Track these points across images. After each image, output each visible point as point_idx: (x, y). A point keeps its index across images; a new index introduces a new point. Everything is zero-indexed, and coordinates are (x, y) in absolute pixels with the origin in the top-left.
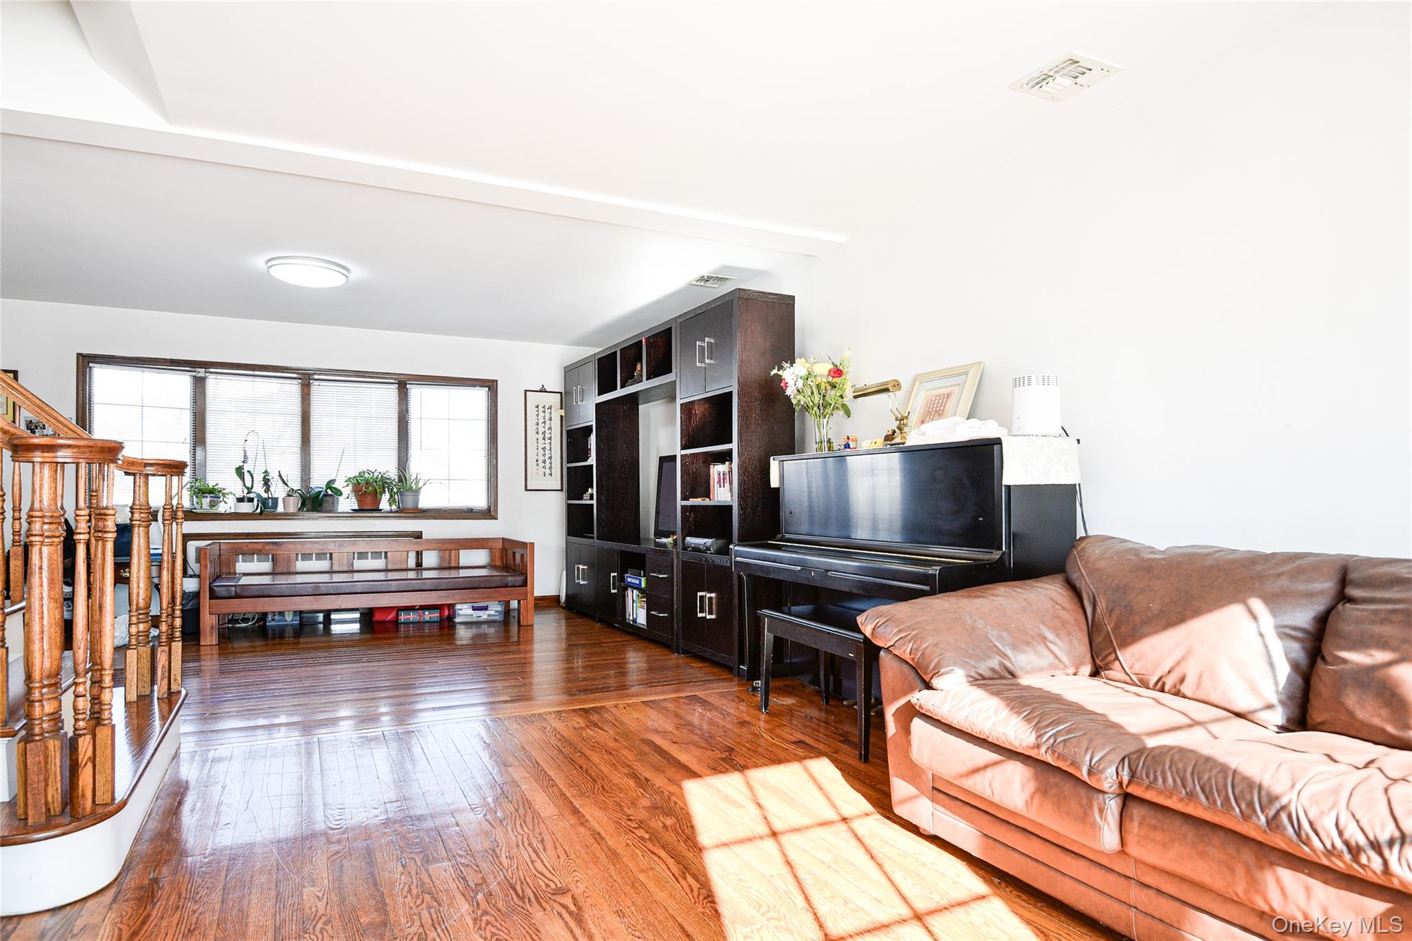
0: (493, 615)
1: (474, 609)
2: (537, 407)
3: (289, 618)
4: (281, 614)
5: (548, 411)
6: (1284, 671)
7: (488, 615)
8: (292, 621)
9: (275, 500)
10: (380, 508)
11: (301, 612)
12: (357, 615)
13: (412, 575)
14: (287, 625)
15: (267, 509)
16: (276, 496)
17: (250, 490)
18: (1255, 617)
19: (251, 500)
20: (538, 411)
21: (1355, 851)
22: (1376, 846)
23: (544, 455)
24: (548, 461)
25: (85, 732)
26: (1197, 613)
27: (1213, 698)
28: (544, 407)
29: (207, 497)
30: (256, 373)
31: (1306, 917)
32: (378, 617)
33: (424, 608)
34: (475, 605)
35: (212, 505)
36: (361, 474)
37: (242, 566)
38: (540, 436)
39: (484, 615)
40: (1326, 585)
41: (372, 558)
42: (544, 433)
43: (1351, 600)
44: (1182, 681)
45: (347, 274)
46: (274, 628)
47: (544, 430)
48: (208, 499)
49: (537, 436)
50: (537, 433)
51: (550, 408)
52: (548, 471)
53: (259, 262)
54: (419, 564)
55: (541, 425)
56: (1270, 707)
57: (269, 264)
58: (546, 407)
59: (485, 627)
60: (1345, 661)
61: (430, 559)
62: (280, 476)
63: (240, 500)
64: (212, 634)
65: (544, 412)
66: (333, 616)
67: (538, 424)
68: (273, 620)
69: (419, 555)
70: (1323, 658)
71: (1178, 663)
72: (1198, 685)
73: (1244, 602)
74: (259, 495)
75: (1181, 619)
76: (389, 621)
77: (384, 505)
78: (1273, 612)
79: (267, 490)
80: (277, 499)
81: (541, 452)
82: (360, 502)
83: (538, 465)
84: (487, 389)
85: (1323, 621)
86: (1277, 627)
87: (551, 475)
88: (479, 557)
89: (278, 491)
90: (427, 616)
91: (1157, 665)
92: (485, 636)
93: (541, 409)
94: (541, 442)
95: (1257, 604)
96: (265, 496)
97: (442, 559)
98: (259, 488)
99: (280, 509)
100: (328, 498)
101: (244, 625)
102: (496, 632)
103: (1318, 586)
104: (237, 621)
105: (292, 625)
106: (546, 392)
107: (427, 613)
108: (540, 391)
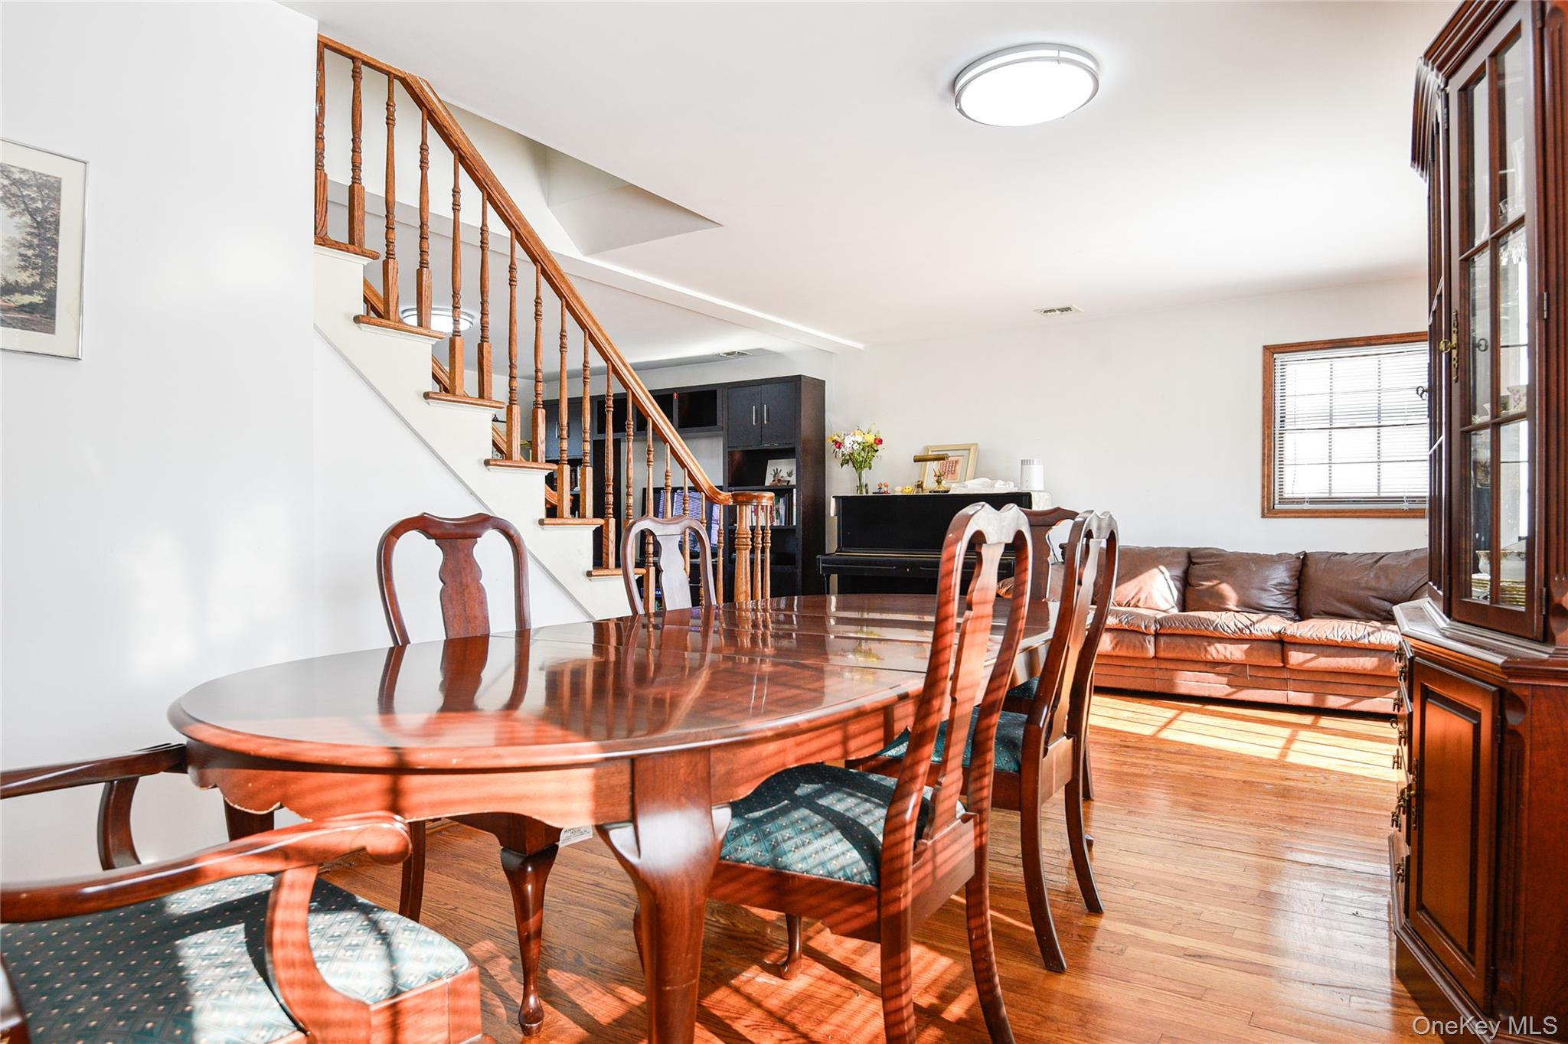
6: (1176, 593)
18: (1163, 573)
21: (1241, 630)
22: (1247, 627)
26: (1141, 573)
27: (1152, 606)
31: (1225, 657)
40: (1183, 560)
43: (1194, 564)
44: (1138, 601)
56: (1173, 607)
60: (1202, 585)
70: (1190, 585)
71: (1136, 594)
72: (1146, 602)
73: (1157, 567)
75: (1135, 576)
78: (1169, 571)
85: (1186, 572)
86: (1171, 576)
91: (1127, 596)
95: (1162, 568)
103: (1180, 559)
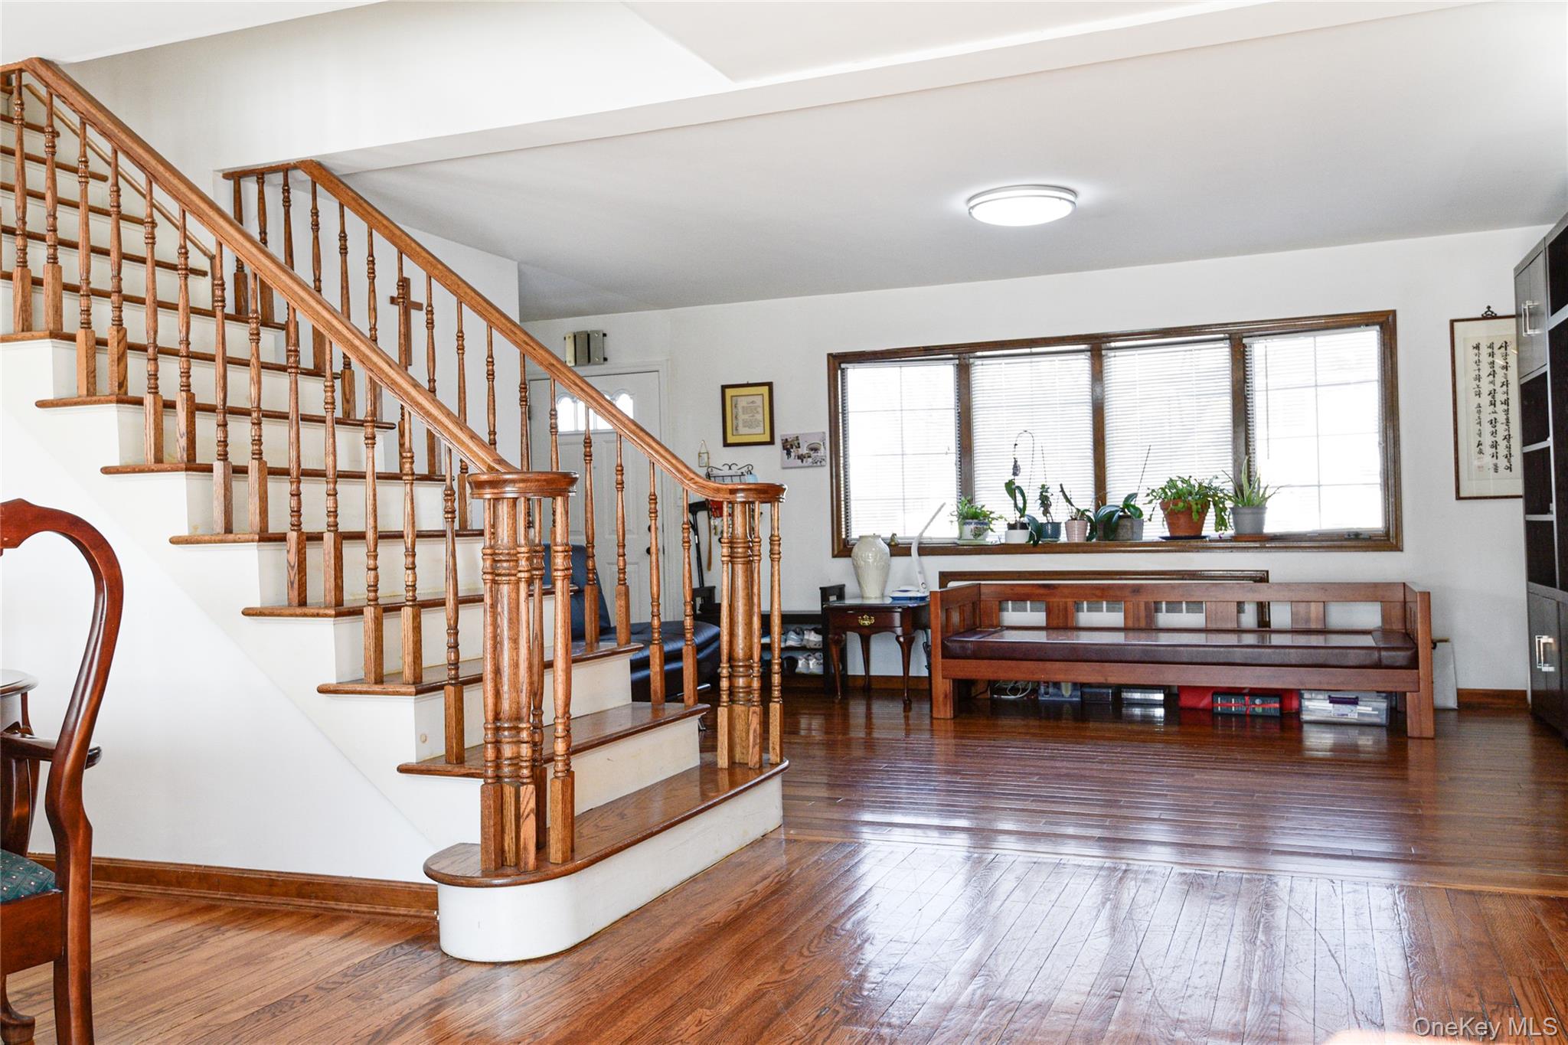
0: (1370, 715)
1: (1333, 701)
2: (1477, 347)
3: (1067, 692)
4: (1057, 685)
5: (1498, 353)
7: (1359, 714)
8: (1071, 696)
9: (1056, 526)
10: (1204, 533)
11: (1083, 685)
12: (1159, 697)
13: (1250, 639)
14: (1066, 702)
15: (1041, 538)
16: (1056, 520)
17: (1022, 511)
19: (1024, 526)
20: (1478, 355)
23: (1494, 434)
24: (1503, 444)
25: (528, 780)
28: (1491, 346)
29: (971, 523)
30: (1034, 350)
32: (1187, 701)
33: (1255, 693)
34: (1334, 695)
35: (978, 534)
36: (1171, 484)
37: (1012, 616)
38: (1485, 400)
39: (1352, 713)
41: (1188, 612)
42: (1492, 393)
45: (1071, 197)
46: (1048, 705)
47: (1491, 387)
48: (973, 526)
49: (1477, 400)
50: (1479, 394)
51: (1505, 345)
52: (1502, 462)
53: (958, 204)
54: (1264, 623)
55: (1485, 381)
57: (972, 203)
58: (1496, 347)
59: (1353, 733)
61: (1280, 616)
62: (1062, 491)
63: (1011, 527)
64: (945, 705)
65: (1492, 355)
66: (1126, 695)
67: (1478, 378)
68: (1047, 693)
69: (1263, 608)
74: (1033, 520)
76: (1203, 710)
77: (1209, 529)
79: (1046, 512)
80: (1058, 524)
81: (1487, 428)
82: (1171, 526)
83: (1481, 452)
84: (1378, 328)
87: (1510, 468)
88: (1369, 616)
89: (1060, 513)
90: (1258, 706)
92: (1355, 749)
93: (1485, 351)
94: (1487, 409)
96: (1042, 519)
97: (1294, 616)
98: (1034, 510)
99: (1063, 538)
100: (1127, 523)
101: (1013, 697)
102: (1377, 742)
104: (1003, 691)
105: (1070, 703)
106: (1496, 317)
107: (1258, 701)
108: (1484, 318)
